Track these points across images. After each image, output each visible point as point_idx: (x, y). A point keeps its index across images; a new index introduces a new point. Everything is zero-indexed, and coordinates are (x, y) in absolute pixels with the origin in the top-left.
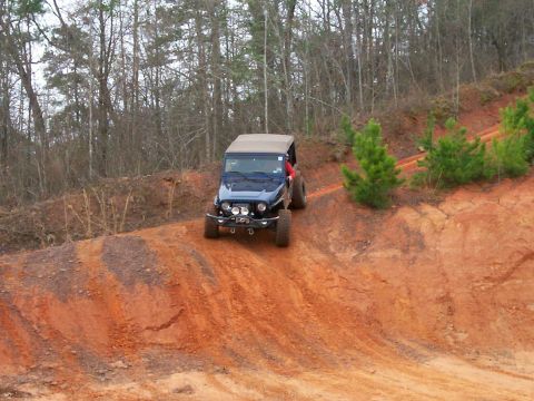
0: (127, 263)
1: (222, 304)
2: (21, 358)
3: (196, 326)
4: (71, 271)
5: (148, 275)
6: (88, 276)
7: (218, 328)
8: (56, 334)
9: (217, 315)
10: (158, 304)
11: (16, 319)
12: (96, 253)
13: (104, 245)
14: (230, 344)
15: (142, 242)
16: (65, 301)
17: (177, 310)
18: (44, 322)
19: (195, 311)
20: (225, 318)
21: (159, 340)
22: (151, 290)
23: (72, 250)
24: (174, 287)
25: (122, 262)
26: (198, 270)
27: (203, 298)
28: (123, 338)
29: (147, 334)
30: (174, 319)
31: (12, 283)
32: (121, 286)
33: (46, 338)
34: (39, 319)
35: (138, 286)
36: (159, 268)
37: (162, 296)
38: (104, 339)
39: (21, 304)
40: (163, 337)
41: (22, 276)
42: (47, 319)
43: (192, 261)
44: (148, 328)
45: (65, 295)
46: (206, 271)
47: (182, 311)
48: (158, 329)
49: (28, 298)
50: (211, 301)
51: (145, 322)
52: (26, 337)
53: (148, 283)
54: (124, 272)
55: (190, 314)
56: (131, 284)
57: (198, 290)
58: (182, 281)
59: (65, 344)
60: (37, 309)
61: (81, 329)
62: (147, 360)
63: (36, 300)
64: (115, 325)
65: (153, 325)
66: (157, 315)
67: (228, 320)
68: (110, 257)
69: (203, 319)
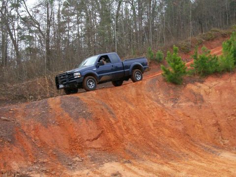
0: (73, 109)
2: (29, 157)
3: (109, 139)
4: (48, 112)
5: (84, 114)
6: (56, 115)
7: (119, 141)
8: (44, 143)
9: (119, 134)
10: (91, 128)
11: (24, 137)
12: (58, 104)
13: (61, 100)
14: (127, 147)
15: (78, 99)
16: (47, 127)
17: (100, 131)
18: (37, 138)
19: (108, 131)
21: (94, 146)
22: (87, 121)
23: (46, 103)
24: (97, 120)
25: (71, 108)
26: (106, 111)
27: (111, 125)
28: (76, 145)
29: (87, 143)
30: (99, 136)
31: (19, 118)
32: (72, 119)
33: (39, 146)
34: (35, 136)
35: (80, 120)
36: (89, 111)
37: (92, 124)
38: (67, 146)
39: (25, 129)
40: (95, 144)
41: (24, 115)
42: (39, 136)
43: (103, 108)
44: (87, 140)
45: (46, 125)
46: (111, 113)
47: (102, 131)
48: (92, 140)
49: (28, 126)
50: (115, 126)
51: (86, 137)
52: (30, 146)
53: (85, 118)
54: (73, 112)
55: (106, 133)
56: (77, 118)
57: (108, 121)
58: (101, 117)
59: (49, 149)
60: (33, 131)
61: (56, 141)
62: (90, 157)
63: (32, 127)
64: (72, 139)
65: (89, 138)
66: (91, 133)
67: (124, 136)
68: (65, 106)
69: (112, 135)
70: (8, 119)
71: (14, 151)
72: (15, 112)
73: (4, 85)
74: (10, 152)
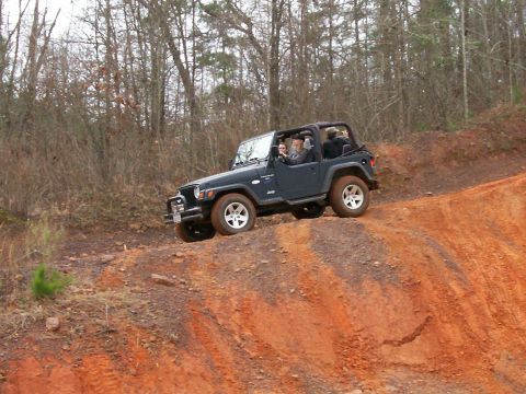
0: (346, 255)
1: (478, 309)
2: (225, 385)
3: (448, 341)
4: (276, 263)
5: (375, 270)
6: (298, 270)
7: (477, 346)
8: (266, 349)
9: (474, 325)
10: (395, 310)
11: (213, 328)
12: (304, 240)
13: (313, 230)
14: (500, 365)
15: (360, 226)
16: (274, 304)
17: (421, 318)
18: (248, 333)
19: (445, 319)
20: (485, 329)
21: (403, 359)
22: (385, 290)
23: (271, 237)
24: (413, 287)
25: (341, 252)
26: (440, 263)
27: (453, 301)
28: (354, 355)
29: (385, 349)
30: (420, 330)
31: (200, 278)
32: (343, 284)
33: (253, 355)
34: (241, 328)
35: (366, 284)
36: (391, 259)
37: (400, 298)
38: (330, 358)
39: (216, 306)
40: (406, 355)
41: (213, 269)
42: (252, 328)
43: (430, 252)
44: (385, 342)
45: (273, 299)
46: (451, 266)
47: (427, 320)
48: (400, 343)
49: (225, 299)
50: (465, 305)
51: (381, 333)
52: (228, 353)
53: (379, 280)
54: (344, 264)
55: (440, 323)
56: (356, 281)
57: (445, 291)
58: (423, 279)
59: (280, 365)
60: (237, 314)
61: (298, 343)
62: (393, 389)
63: (234, 302)
64: (342, 337)
65: (392, 337)
66: (395, 324)
67: (490, 333)
68: (323, 246)
69: (457, 330)
70: (170, 280)
71: (188, 366)
72: (190, 262)
73: (159, 188)
74: (177, 369)
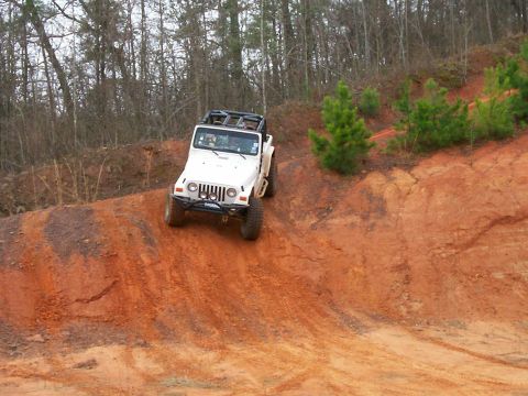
0: (68, 234)
1: (160, 275)
3: (127, 299)
4: (10, 243)
5: (86, 246)
6: (25, 247)
7: (150, 302)
9: (153, 287)
10: (90, 276)
13: (50, 216)
15: (90, 212)
17: (110, 282)
19: (129, 282)
20: (161, 289)
21: (87, 312)
22: (86, 261)
23: (17, 222)
25: (64, 232)
26: (139, 239)
27: (140, 269)
28: (49, 311)
29: (75, 306)
30: (107, 290)
32: (56, 257)
35: (73, 258)
36: (98, 238)
37: (96, 267)
38: (29, 312)
40: (90, 310)
44: (77, 301)
46: (149, 241)
47: (114, 283)
48: (89, 301)
50: (148, 271)
51: (74, 294)
53: (85, 254)
54: (62, 243)
55: (124, 286)
56: (67, 254)
57: (136, 260)
58: (121, 251)
61: (6, 302)
62: (68, 334)
64: (44, 297)
65: (83, 296)
66: (88, 286)
67: (164, 292)
68: (53, 228)
69: (137, 290)
